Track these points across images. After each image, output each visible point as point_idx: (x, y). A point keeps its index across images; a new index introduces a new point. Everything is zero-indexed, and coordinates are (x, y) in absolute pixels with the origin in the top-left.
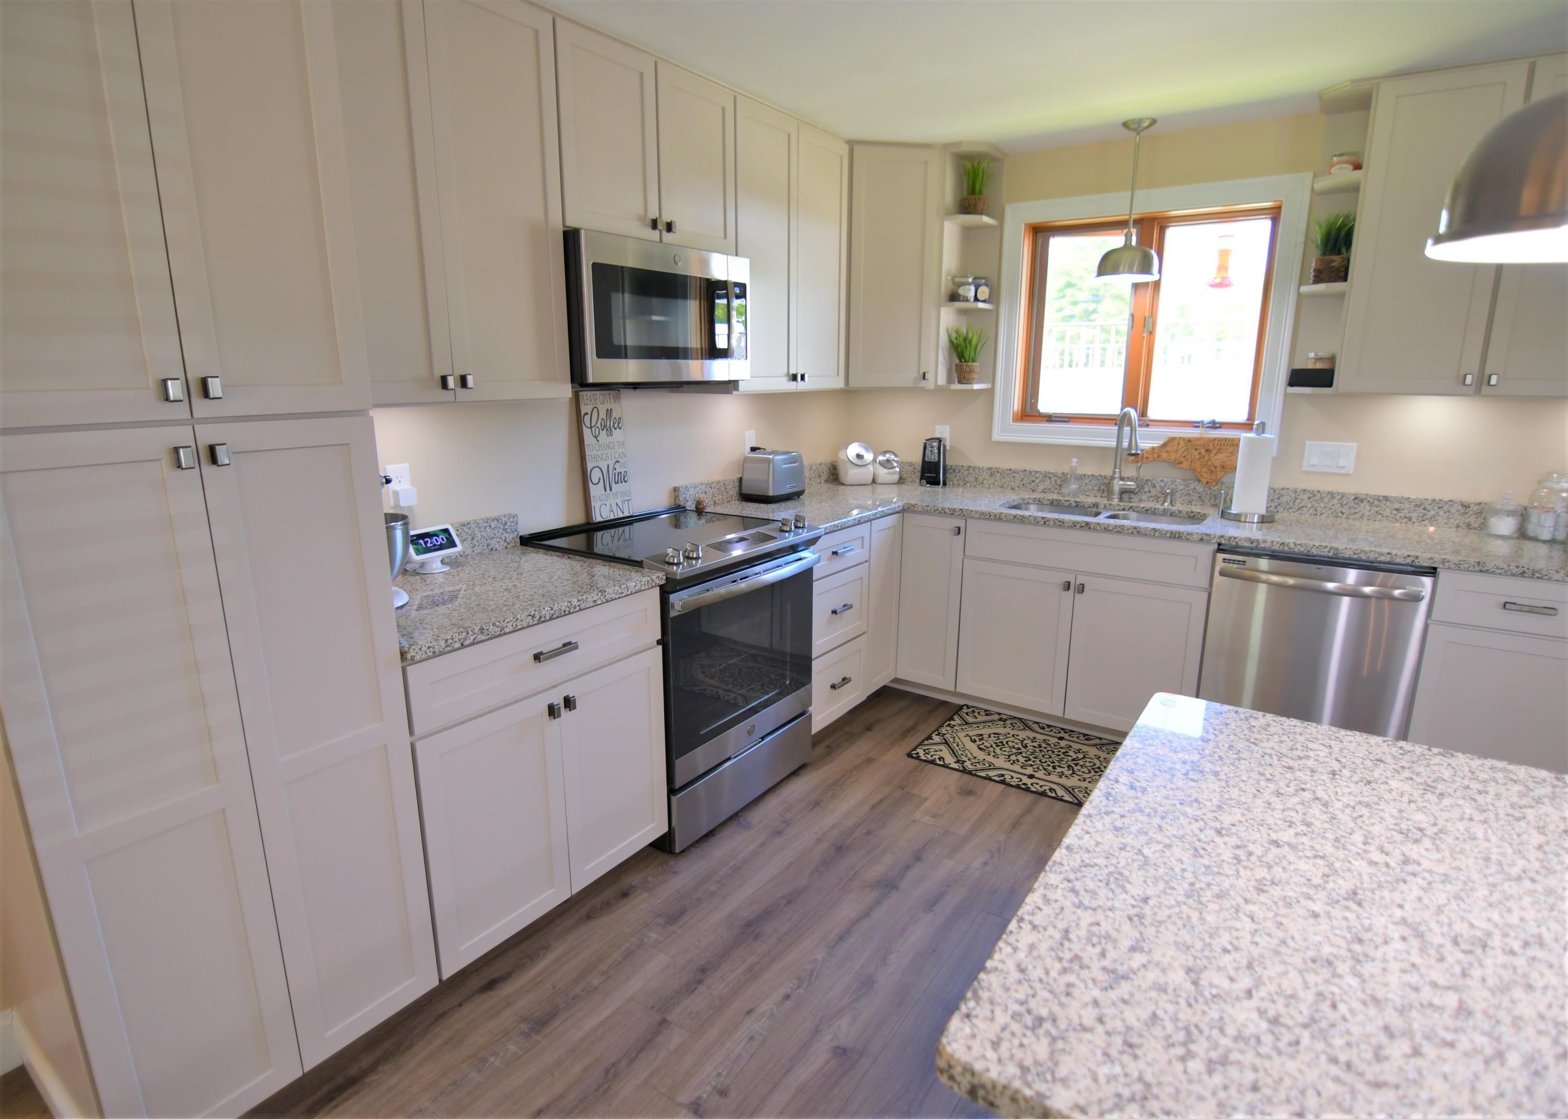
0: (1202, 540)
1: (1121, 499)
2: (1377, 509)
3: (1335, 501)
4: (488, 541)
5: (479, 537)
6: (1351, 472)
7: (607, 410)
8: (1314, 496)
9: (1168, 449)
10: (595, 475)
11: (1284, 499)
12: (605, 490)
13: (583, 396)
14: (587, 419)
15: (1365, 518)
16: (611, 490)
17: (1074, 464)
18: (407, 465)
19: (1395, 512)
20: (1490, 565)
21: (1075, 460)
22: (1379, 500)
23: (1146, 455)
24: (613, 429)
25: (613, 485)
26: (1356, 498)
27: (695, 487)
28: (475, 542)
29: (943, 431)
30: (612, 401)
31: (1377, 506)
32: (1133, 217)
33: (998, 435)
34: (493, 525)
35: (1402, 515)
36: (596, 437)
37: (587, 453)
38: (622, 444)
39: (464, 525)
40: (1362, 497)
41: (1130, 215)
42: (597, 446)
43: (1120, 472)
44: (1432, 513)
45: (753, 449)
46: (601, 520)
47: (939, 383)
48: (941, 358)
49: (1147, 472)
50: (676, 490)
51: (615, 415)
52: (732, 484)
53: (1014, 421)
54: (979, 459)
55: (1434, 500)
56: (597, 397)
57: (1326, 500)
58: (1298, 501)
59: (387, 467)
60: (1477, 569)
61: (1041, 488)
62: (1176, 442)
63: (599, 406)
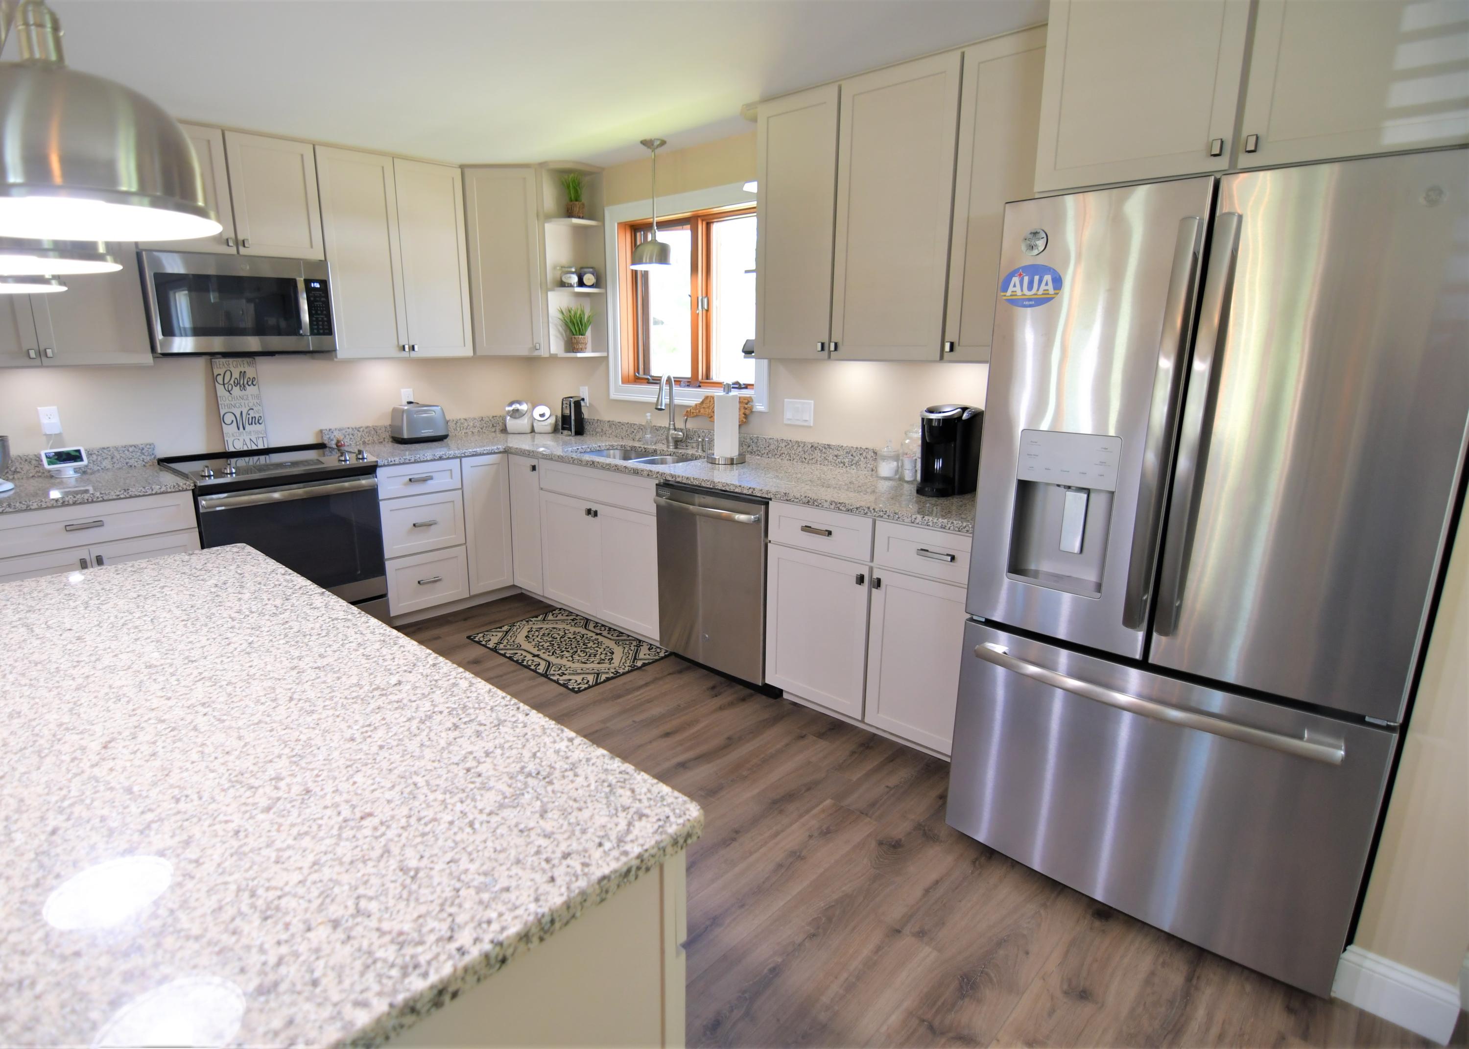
0: (648, 475)
1: (676, 448)
2: (825, 455)
3: (800, 449)
4: (127, 461)
5: (118, 457)
6: (812, 425)
7: (241, 372)
8: (788, 444)
9: (704, 405)
10: (229, 418)
11: (772, 447)
12: (239, 429)
13: (216, 362)
14: (220, 379)
15: (819, 463)
16: (244, 429)
17: (649, 418)
18: (54, 408)
19: (835, 458)
20: (791, 497)
21: (648, 414)
22: (825, 448)
23: (692, 411)
24: (247, 386)
25: (247, 426)
26: (812, 446)
27: (340, 430)
28: (115, 460)
29: (584, 392)
30: (246, 365)
31: (825, 453)
32: (656, 219)
33: (613, 395)
34: (131, 449)
35: (839, 460)
36: (229, 391)
37: (220, 402)
38: (258, 397)
39: (104, 448)
40: (816, 445)
41: (653, 218)
42: (230, 398)
43: (674, 424)
44: (857, 458)
45: (410, 403)
46: (234, 450)
47: (552, 352)
48: (553, 332)
49: (691, 425)
50: (321, 431)
51: (248, 375)
52: (384, 429)
53: (623, 383)
54: (606, 415)
55: (857, 448)
56: (230, 363)
57: (795, 448)
58: (780, 448)
59: (39, 408)
60: (785, 498)
61: (637, 438)
62: (708, 400)
63: (232, 369)
